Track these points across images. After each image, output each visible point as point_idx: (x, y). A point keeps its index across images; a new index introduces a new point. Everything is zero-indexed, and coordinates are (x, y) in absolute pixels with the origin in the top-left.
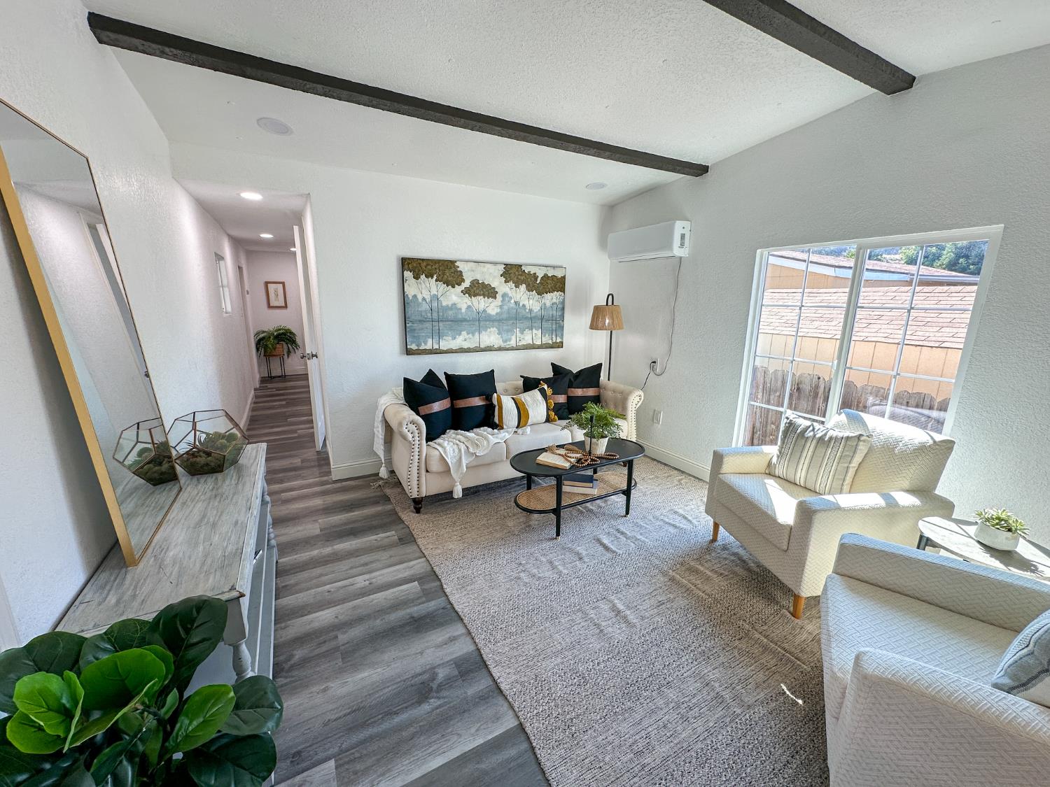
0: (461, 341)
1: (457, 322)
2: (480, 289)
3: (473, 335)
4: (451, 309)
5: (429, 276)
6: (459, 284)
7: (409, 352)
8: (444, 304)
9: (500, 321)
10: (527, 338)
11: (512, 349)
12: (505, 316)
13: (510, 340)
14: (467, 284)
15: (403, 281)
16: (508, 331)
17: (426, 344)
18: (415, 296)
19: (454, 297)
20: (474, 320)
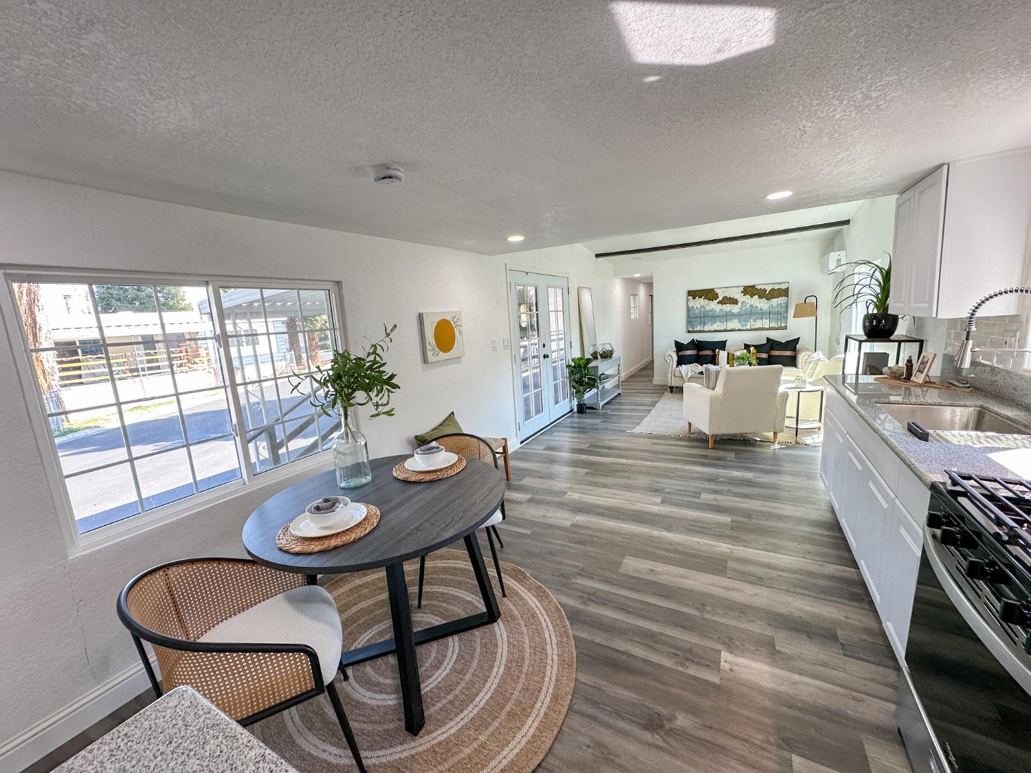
0: (716, 326)
1: (714, 317)
2: (727, 301)
3: (723, 323)
4: (711, 311)
5: (700, 297)
6: (716, 299)
7: (689, 332)
8: (707, 309)
9: (739, 316)
10: (759, 324)
11: (749, 330)
12: (743, 313)
13: (747, 325)
14: (720, 299)
15: (688, 300)
16: (745, 321)
17: (697, 328)
18: (693, 307)
19: (713, 306)
20: (724, 316)
